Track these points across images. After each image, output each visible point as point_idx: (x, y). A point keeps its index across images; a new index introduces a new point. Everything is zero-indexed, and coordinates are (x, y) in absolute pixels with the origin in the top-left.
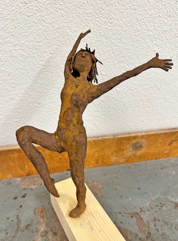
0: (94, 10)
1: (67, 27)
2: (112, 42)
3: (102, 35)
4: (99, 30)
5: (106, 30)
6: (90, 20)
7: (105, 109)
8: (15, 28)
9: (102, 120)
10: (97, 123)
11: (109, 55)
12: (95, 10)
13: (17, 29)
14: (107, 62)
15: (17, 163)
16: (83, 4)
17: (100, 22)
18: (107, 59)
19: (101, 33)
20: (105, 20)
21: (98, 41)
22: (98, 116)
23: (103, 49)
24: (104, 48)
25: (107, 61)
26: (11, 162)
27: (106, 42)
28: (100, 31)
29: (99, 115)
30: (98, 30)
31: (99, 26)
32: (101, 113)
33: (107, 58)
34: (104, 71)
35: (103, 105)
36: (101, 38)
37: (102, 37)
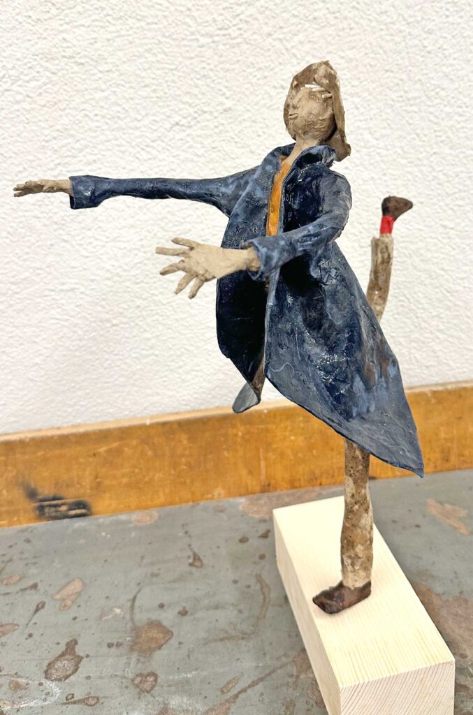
0: (422, 92)
1: (365, 129)
2: (465, 155)
3: (442, 142)
4: (435, 131)
5: (451, 130)
6: (416, 112)
7: (458, 311)
8: (257, 138)
9: (450, 339)
10: (438, 349)
11: (459, 183)
12: (425, 92)
13: (261, 139)
14: (457, 199)
15: (241, 453)
16: (400, 82)
17: (437, 114)
18: (455, 193)
19: (440, 136)
20: (448, 109)
21: (435, 153)
22: (439, 331)
23: (445, 171)
24: (448, 168)
25: (457, 195)
26: (227, 450)
27: (451, 154)
28: (438, 134)
29: (442, 327)
30: (432, 131)
31: (436, 123)
32: (449, 323)
33: (456, 190)
34: (450, 218)
35: (450, 301)
36: (440, 147)
37: (442, 145)
